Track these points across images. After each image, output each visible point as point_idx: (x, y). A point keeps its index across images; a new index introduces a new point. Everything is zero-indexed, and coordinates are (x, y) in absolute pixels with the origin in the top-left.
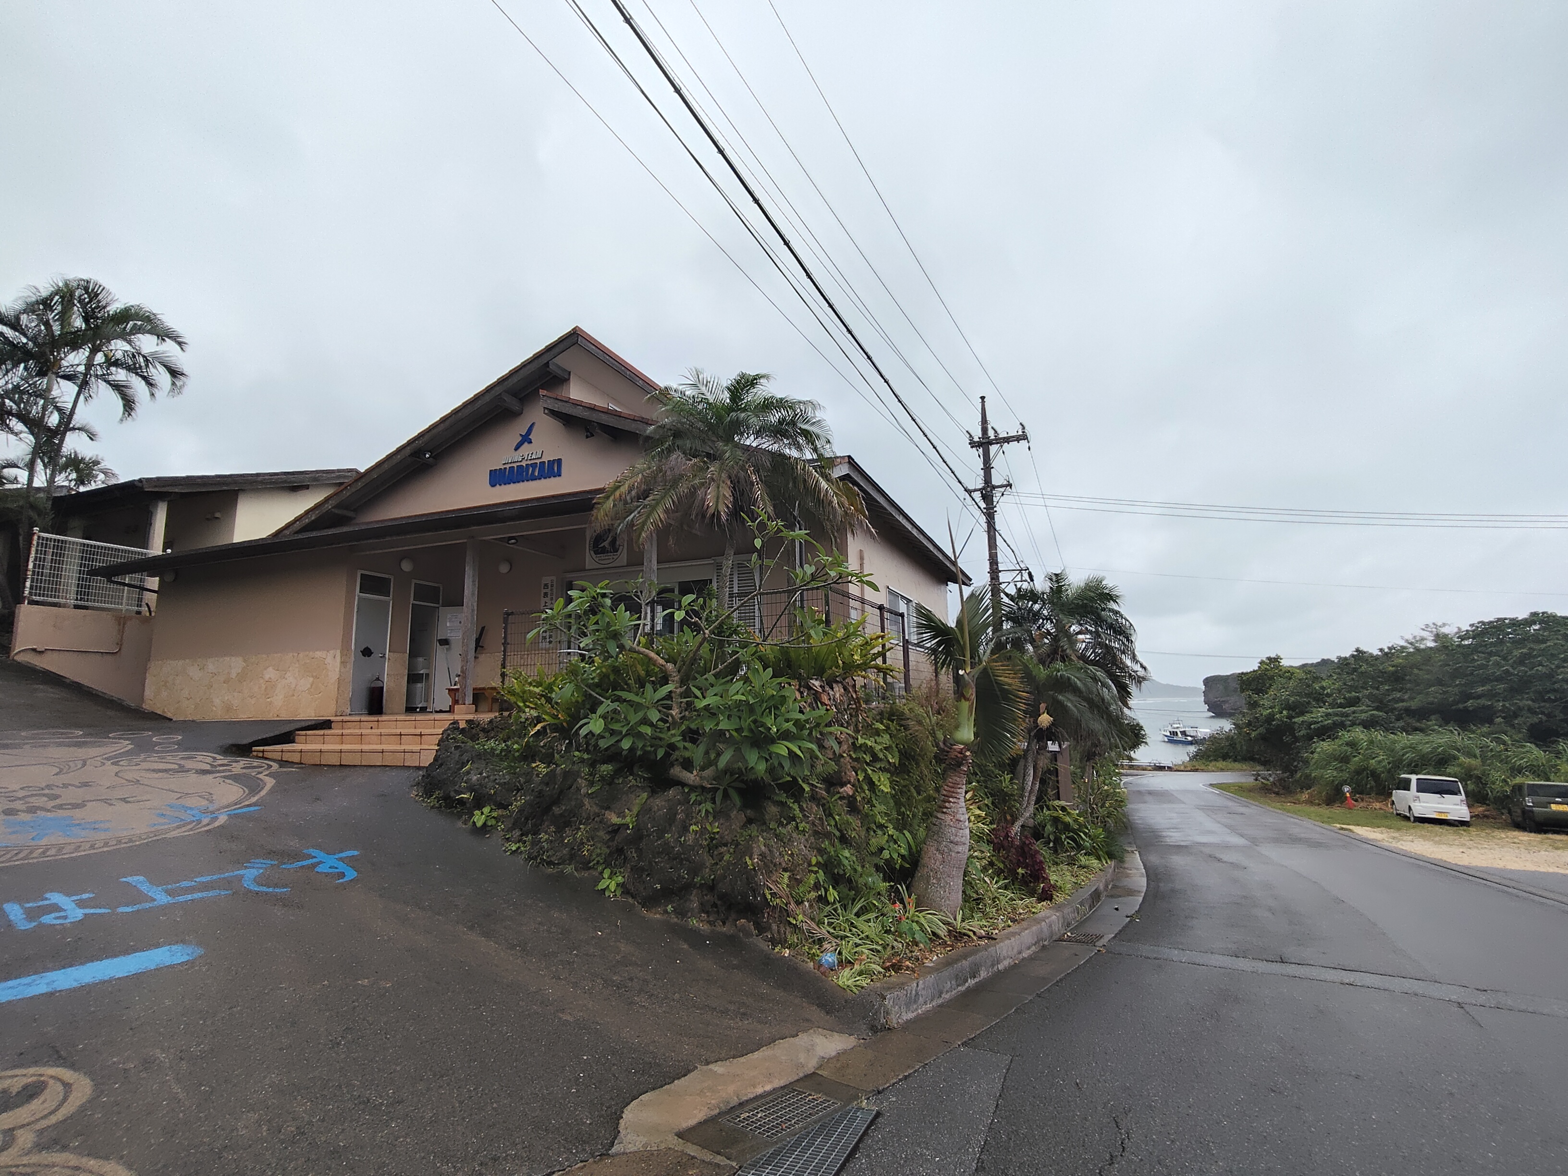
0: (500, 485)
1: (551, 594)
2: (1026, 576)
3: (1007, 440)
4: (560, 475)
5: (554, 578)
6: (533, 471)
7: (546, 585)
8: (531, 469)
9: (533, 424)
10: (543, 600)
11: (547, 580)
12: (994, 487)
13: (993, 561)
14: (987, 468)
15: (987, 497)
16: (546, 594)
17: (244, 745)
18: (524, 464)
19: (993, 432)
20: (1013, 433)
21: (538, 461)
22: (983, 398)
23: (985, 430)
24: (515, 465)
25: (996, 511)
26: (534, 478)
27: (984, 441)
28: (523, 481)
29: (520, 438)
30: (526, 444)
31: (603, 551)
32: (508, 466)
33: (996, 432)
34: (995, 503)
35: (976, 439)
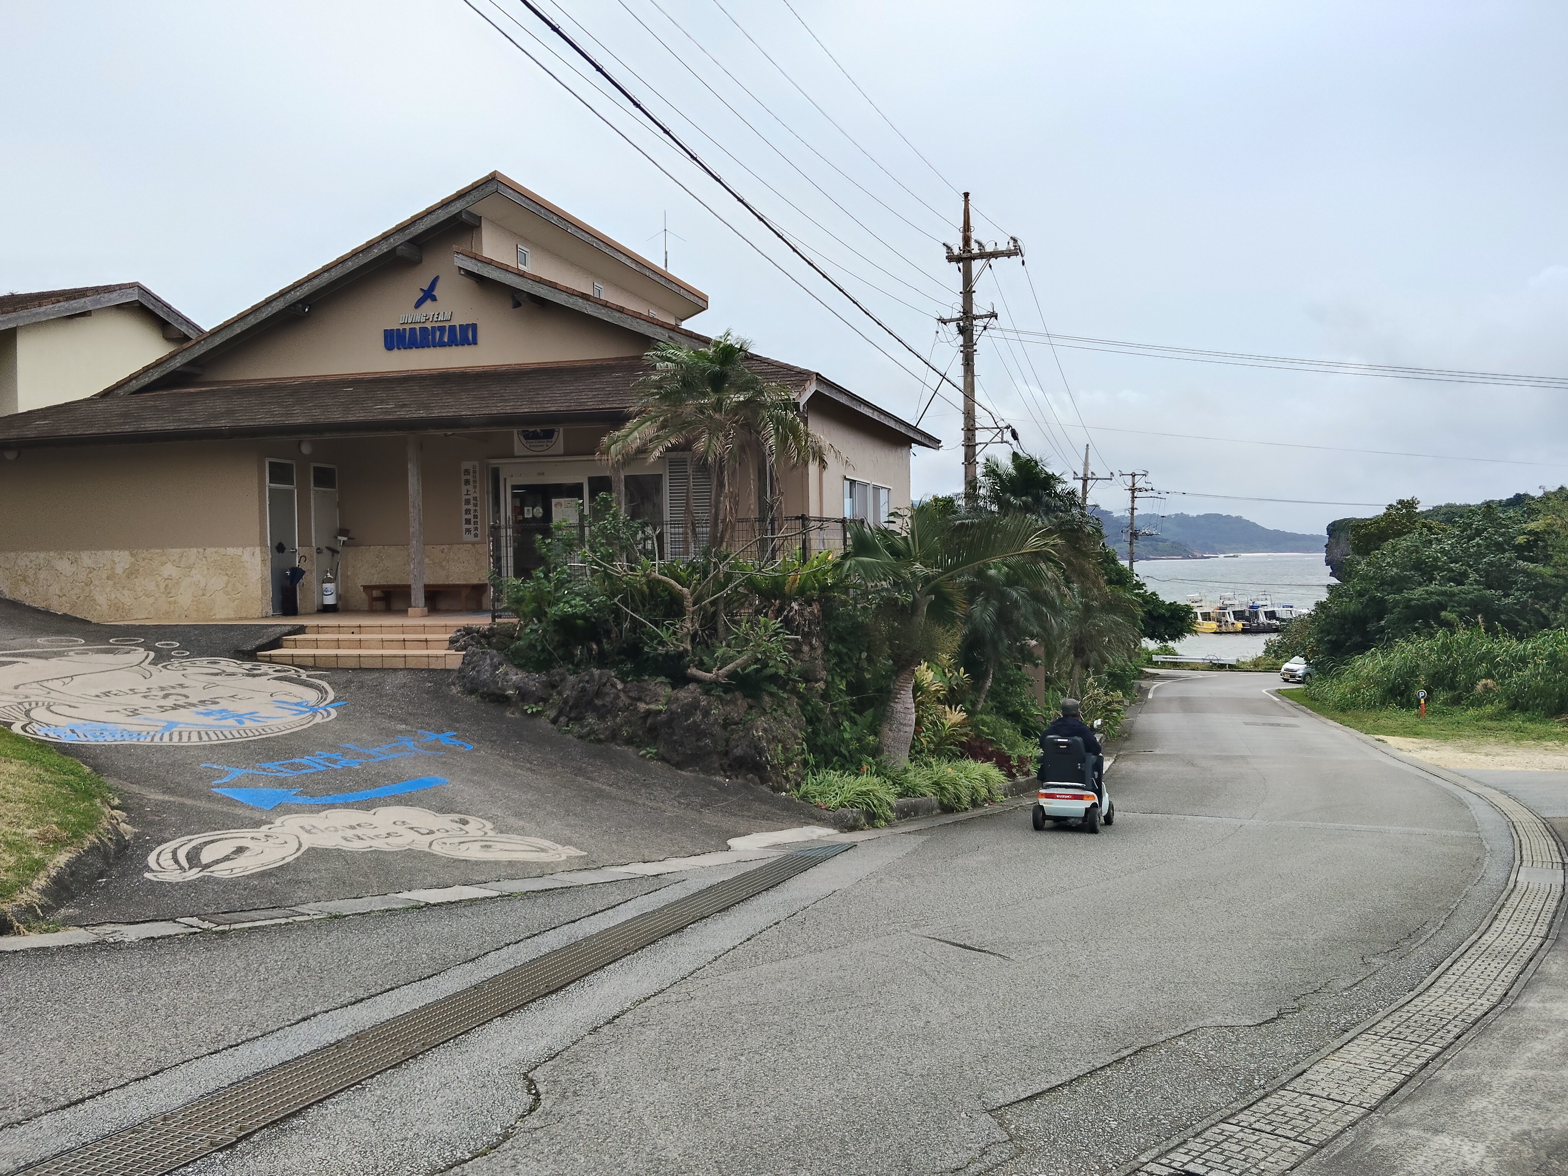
0: (399, 349)
1: (475, 482)
2: (1008, 436)
3: (995, 255)
4: (475, 342)
5: (476, 463)
6: (441, 336)
7: (467, 472)
8: (438, 334)
9: (436, 279)
10: (464, 488)
11: (466, 465)
12: (976, 318)
13: (969, 415)
14: (968, 293)
15: (966, 331)
16: (467, 482)
17: (251, 651)
18: (429, 325)
19: (977, 245)
20: (1002, 247)
21: (447, 324)
22: (966, 195)
23: (967, 240)
24: (417, 326)
25: (975, 351)
26: (442, 344)
27: (965, 255)
28: (429, 347)
29: (421, 294)
30: (429, 302)
31: (535, 436)
32: (407, 327)
33: (980, 244)
34: (975, 337)
35: (956, 252)
